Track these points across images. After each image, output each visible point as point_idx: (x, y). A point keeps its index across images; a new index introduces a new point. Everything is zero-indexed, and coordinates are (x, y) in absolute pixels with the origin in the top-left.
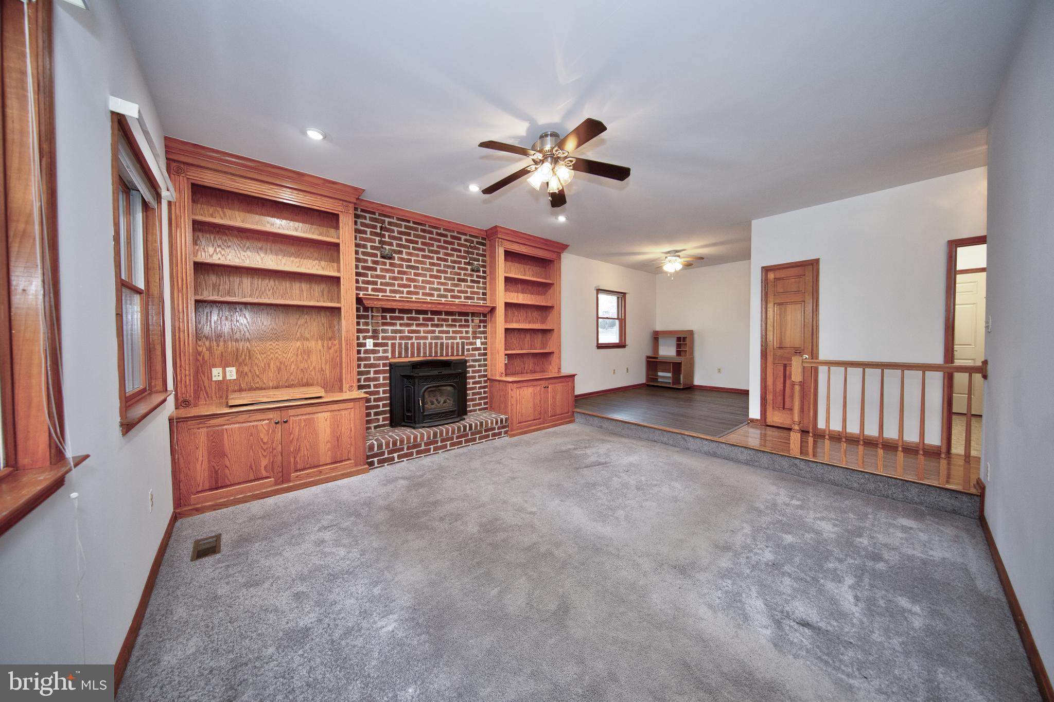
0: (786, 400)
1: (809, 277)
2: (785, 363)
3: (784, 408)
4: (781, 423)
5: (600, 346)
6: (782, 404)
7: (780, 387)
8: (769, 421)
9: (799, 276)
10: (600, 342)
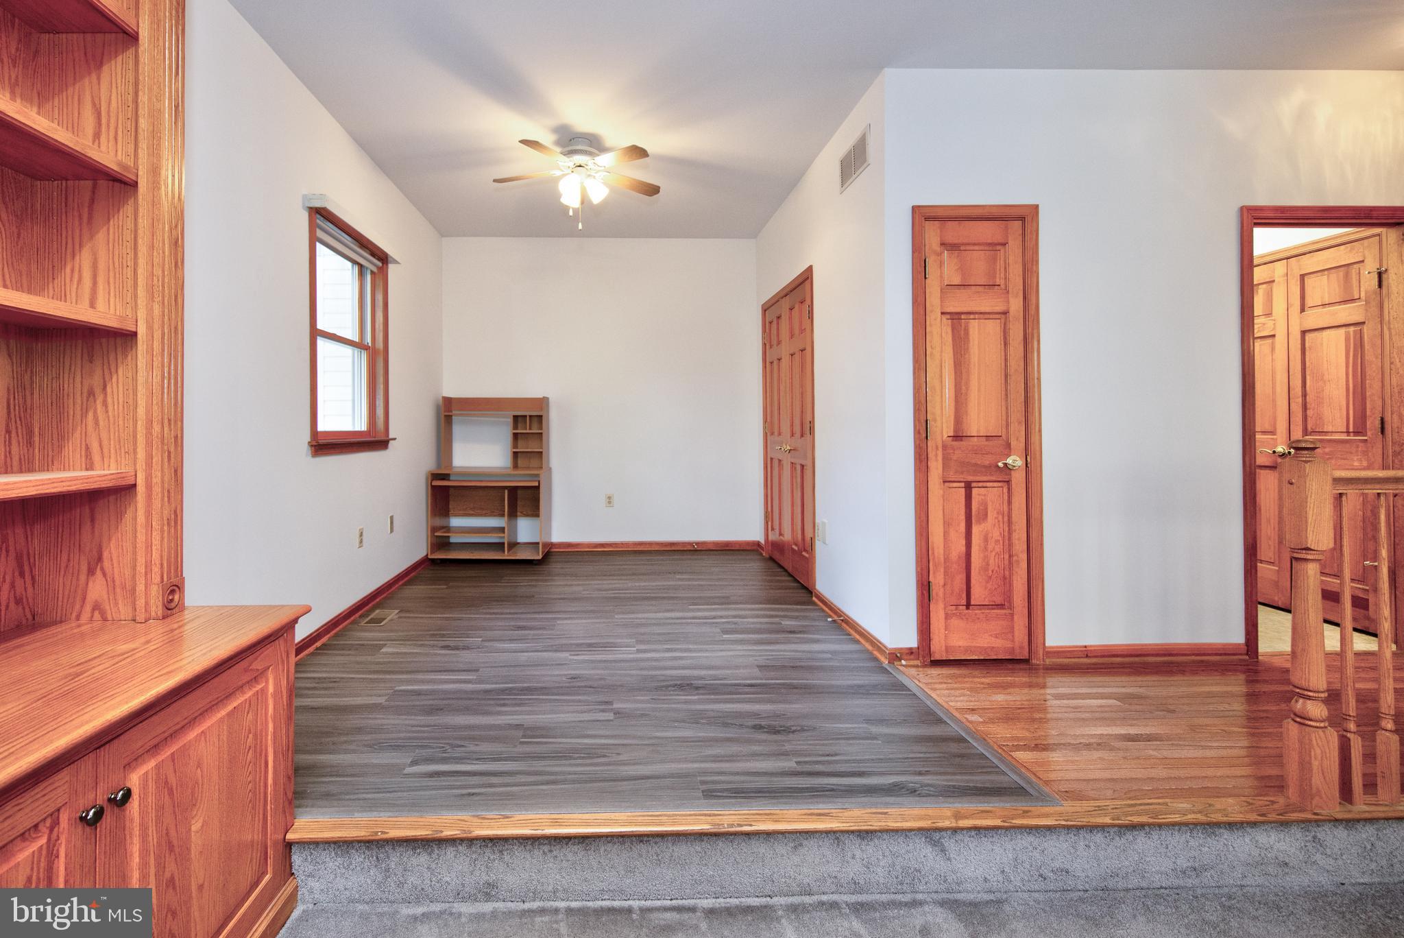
0: (973, 581)
1: (1014, 251)
2: (970, 478)
3: (968, 606)
4: (967, 650)
5: (325, 445)
6: (964, 595)
7: (959, 546)
8: (938, 649)
9: (996, 246)
10: (322, 427)
